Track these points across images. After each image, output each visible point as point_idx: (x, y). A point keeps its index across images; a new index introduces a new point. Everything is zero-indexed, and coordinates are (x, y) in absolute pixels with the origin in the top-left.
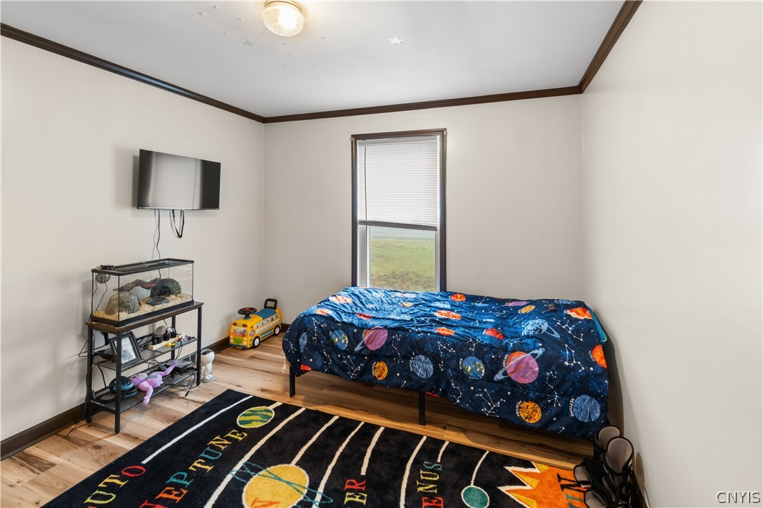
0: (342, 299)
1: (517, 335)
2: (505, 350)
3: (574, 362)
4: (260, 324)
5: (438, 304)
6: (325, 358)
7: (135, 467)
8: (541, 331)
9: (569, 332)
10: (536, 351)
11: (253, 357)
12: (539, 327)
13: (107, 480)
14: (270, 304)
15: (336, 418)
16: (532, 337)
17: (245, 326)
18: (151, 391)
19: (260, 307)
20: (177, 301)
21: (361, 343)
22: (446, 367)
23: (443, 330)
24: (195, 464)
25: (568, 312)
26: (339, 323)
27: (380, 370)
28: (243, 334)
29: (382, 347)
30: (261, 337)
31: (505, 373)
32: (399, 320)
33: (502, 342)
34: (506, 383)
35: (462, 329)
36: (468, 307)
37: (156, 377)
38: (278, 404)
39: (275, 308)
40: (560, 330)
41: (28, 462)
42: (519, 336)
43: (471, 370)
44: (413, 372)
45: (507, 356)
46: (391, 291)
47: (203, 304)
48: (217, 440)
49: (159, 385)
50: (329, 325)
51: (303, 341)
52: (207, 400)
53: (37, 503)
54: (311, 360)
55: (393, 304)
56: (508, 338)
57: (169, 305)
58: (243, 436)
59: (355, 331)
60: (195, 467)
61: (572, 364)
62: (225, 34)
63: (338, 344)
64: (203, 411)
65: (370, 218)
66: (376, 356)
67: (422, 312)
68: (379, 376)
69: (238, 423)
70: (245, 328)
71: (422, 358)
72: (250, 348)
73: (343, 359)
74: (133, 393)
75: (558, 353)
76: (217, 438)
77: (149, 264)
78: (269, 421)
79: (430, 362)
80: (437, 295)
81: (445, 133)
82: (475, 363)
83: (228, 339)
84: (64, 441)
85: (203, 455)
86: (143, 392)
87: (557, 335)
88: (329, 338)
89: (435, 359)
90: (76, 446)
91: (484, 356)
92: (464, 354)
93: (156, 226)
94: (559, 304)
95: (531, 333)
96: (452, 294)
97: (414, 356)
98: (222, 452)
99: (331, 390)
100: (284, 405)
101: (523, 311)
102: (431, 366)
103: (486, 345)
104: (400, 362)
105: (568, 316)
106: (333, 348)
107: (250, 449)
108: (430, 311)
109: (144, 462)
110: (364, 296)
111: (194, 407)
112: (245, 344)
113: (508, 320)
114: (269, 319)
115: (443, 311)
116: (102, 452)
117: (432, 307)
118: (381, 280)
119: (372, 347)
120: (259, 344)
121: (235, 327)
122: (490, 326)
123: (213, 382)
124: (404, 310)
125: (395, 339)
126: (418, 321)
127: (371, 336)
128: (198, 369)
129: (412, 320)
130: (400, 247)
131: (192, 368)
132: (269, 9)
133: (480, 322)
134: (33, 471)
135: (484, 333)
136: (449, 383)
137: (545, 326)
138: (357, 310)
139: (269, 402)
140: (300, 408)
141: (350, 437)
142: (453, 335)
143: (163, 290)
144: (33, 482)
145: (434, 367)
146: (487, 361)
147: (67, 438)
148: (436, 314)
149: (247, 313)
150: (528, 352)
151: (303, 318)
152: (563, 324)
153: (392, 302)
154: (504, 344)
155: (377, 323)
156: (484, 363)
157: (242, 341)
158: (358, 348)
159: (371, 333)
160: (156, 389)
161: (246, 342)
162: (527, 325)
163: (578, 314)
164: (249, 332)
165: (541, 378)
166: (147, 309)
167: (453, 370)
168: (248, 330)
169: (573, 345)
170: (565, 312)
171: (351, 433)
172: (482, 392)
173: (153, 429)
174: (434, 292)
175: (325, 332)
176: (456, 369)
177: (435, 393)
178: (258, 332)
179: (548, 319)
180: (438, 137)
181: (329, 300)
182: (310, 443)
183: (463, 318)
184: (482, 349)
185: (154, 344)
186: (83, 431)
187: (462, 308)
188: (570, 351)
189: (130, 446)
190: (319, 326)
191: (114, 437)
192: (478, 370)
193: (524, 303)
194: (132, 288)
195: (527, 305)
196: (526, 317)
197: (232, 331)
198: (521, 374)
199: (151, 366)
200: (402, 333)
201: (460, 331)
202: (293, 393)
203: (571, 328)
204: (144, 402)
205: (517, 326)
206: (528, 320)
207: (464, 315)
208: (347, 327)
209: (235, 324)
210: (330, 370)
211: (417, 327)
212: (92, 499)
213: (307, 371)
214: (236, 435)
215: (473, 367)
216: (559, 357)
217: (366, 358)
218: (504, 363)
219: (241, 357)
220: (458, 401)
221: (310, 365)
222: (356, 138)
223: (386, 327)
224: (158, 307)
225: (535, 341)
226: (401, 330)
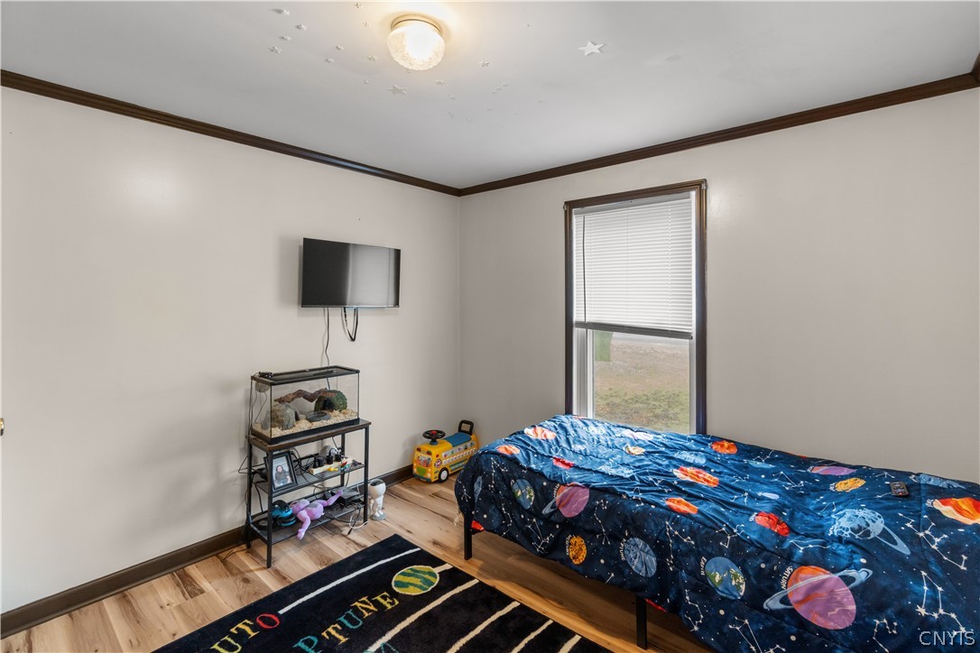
0: (542, 433)
1: (818, 532)
2: (788, 557)
3: (941, 611)
4: (449, 453)
5: (686, 456)
6: (504, 517)
7: (270, 615)
8: (867, 533)
9: (934, 547)
10: (852, 573)
11: (436, 495)
12: (864, 525)
13: (240, 626)
14: (466, 427)
15: (515, 604)
16: (848, 542)
17: (429, 453)
18: (307, 524)
19: (451, 430)
20: (338, 418)
21: (551, 503)
22: (677, 564)
23: (679, 502)
24: (330, 630)
25: (937, 505)
26: (524, 469)
27: (577, 549)
28: (427, 464)
29: (579, 515)
30: (449, 469)
31: (785, 600)
32: (612, 476)
33: (783, 541)
34: (787, 619)
35: (714, 505)
36: (736, 466)
37: (316, 506)
38: (447, 567)
39: (470, 433)
40: (909, 538)
41: (183, 582)
42: (823, 535)
43: (721, 581)
44: (626, 562)
45: (789, 570)
46: (619, 426)
47: (370, 423)
48: (364, 602)
49: (319, 516)
50: (511, 471)
51: (478, 488)
52: (369, 544)
53: (174, 635)
54: (485, 516)
55: (614, 447)
56: (798, 534)
57: (330, 422)
58: (393, 603)
59: (545, 484)
60: (329, 634)
61: (936, 615)
62: (365, 83)
63: (521, 499)
64: (360, 558)
65: (590, 319)
66: (572, 526)
67: (655, 467)
68: (574, 558)
69: (393, 584)
70: (430, 457)
71: (641, 543)
72: (436, 482)
73: (526, 523)
74: (289, 522)
75: (904, 586)
76: (364, 599)
77: (317, 372)
78: (430, 589)
79: (651, 552)
80: (690, 440)
81: (704, 187)
82: (729, 570)
83: (410, 468)
84: (221, 565)
85: (342, 619)
86: (299, 522)
87: (902, 548)
88: (510, 488)
89: (660, 549)
90: (228, 573)
91: (745, 561)
92: (709, 550)
93: (325, 328)
94: (919, 484)
95: (847, 534)
96: (716, 440)
97: (627, 538)
98: (363, 620)
99: (519, 559)
100: (454, 570)
101: (840, 487)
102: (654, 560)
103: (751, 543)
104: (606, 542)
105: (935, 513)
106: (514, 503)
107: (395, 626)
108: (667, 466)
109: (281, 612)
110: (576, 431)
111: (353, 550)
112: (429, 476)
113: (808, 500)
114: (462, 447)
115: (689, 469)
116: (249, 588)
117: (673, 458)
118: (637, 401)
119: (568, 512)
120: (447, 478)
121: (419, 454)
122: (767, 507)
123: (383, 521)
124: (627, 460)
125: (599, 506)
126: (641, 481)
127: (565, 496)
128: (365, 503)
129: (632, 478)
130: (674, 356)
131: (359, 501)
132: (396, 31)
133: (751, 496)
134: (184, 595)
135: (752, 519)
136: (681, 595)
137: (878, 526)
138: (557, 451)
139: (436, 562)
140: (472, 578)
141: (526, 641)
142: (693, 513)
143: (326, 403)
144: (180, 608)
145: (658, 562)
146: (751, 573)
147: (224, 562)
148: (677, 473)
149: (433, 436)
150: (834, 571)
151: (480, 455)
152: (918, 526)
153: (613, 444)
154: (786, 546)
155: (576, 476)
156: (745, 572)
157: (425, 472)
158: (547, 510)
159: (565, 491)
160: (313, 521)
161: (431, 474)
162: (841, 516)
163: (959, 510)
164: (434, 462)
165: (860, 625)
166: (304, 425)
167: (689, 573)
168: (434, 459)
169: (941, 575)
170: (928, 503)
171: (529, 634)
172: (740, 623)
173: (304, 570)
174: (685, 435)
175: (506, 479)
176: (695, 572)
177: (658, 604)
178: (445, 462)
179: (885, 512)
180: (693, 194)
181: (523, 432)
182: (472, 635)
183: (723, 486)
184: (742, 549)
185: (315, 467)
186: (241, 558)
187: (726, 467)
188: (931, 587)
189: (274, 586)
190: (498, 470)
191: (265, 572)
192: (734, 583)
193: (846, 471)
194: (293, 399)
195: (851, 476)
196: (842, 499)
197: (415, 459)
198: (818, 609)
199: (317, 491)
200: (612, 499)
201: (707, 508)
202: (468, 555)
203: (937, 540)
204: (299, 535)
205: (823, 513)
206: (846, 507)
207: (726, 479)
208: (534, 476)
209: (419, 450)
210: (509, 534)
211: (637, 492)
212: (219, 645)
213: (480, 531)
214: (386, 600)
215: (726, 576)
216: (903, 594)
217: (558, 527)
218: (783, 582)
219: (422, 492)
220: (696, 628)
221: (484, 523)
222: (571, 206)
223: (587, 485)
224: (317, 425)
225: (853, 552)
226: (611, 493)
